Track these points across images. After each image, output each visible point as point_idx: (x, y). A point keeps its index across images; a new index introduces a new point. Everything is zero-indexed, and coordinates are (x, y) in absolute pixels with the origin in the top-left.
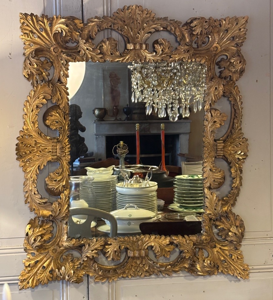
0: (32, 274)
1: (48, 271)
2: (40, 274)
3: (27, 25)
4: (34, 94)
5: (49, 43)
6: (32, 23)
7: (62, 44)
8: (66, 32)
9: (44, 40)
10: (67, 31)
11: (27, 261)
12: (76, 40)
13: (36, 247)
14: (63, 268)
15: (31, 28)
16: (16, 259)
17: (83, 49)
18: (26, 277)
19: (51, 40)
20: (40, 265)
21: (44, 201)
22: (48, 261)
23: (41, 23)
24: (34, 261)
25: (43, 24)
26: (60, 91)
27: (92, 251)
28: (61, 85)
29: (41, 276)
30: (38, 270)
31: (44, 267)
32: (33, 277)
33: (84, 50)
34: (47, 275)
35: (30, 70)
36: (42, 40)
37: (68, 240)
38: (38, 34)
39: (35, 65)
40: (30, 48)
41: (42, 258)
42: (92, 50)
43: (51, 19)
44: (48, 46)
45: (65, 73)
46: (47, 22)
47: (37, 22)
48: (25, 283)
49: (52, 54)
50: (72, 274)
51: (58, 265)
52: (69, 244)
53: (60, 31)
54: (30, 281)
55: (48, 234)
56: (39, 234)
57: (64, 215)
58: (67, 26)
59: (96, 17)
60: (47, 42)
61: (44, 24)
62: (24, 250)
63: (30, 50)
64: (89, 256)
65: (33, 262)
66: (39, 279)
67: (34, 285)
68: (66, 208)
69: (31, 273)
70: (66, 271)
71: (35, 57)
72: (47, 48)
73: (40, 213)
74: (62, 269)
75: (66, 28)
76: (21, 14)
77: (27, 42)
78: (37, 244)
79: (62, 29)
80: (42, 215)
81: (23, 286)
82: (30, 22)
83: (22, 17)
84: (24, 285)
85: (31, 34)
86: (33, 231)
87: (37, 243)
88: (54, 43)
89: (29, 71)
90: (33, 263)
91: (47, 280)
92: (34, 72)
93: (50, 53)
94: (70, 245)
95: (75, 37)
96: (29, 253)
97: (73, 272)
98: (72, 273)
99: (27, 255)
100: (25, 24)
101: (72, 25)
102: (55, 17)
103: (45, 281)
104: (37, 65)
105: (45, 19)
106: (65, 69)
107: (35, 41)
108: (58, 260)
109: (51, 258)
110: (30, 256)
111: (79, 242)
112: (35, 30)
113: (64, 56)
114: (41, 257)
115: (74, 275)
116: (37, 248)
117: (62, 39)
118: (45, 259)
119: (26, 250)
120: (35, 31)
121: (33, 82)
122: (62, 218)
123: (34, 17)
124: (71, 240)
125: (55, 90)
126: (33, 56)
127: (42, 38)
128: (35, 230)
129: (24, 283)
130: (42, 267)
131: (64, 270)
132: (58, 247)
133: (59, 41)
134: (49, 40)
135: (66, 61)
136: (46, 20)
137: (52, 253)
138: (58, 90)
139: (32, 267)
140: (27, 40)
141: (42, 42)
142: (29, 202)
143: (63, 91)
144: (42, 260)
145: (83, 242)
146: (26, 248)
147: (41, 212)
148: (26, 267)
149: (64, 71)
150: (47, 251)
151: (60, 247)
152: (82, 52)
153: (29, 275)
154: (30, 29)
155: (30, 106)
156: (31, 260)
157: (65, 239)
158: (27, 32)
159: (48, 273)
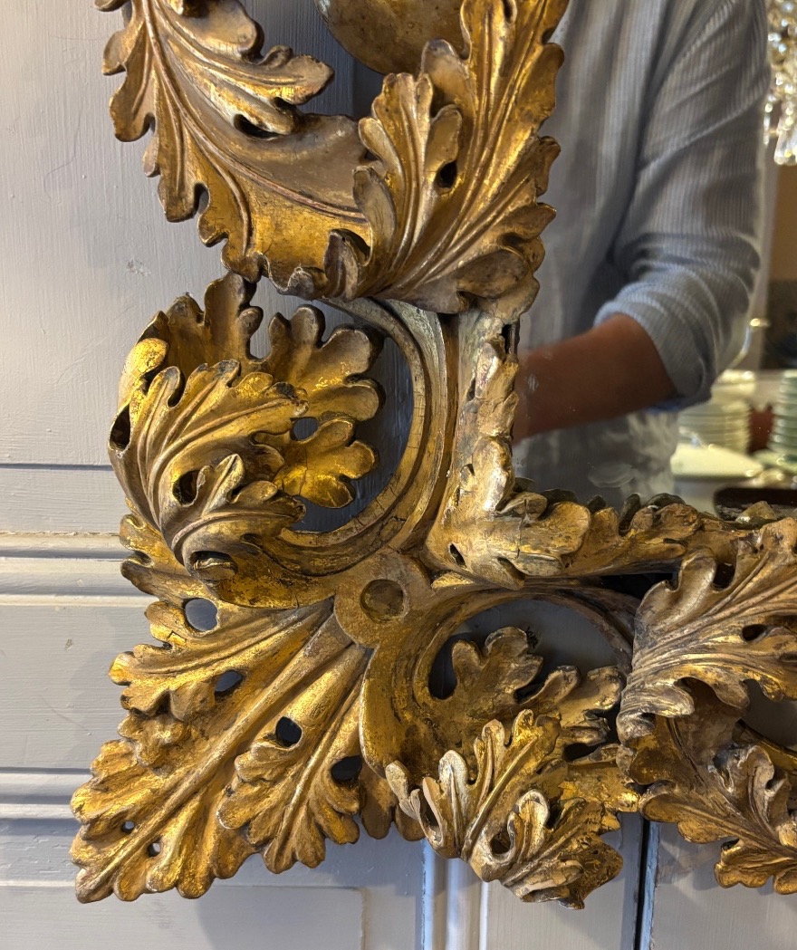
0: (188, 773)
1: (327, 762)
2: (254, 782)
11: (149, 665)
13: (199, 556)
14: (452, 765)
16: (70, 643)
18: (133, 799)
20: (252, 709)
21: (287, 94)
22: (328, 679)
24: (209, 673)
27: (751, 634)
29: (258, 797)
30: (240, 747)
31: (287, 732)
32: (194, 804)
34: (311, 794)
37: (513, 513)
41: (275, 652)
48: (123, 854)
50: (538, 836)
51: (408, 716)
52: (525, 549)
54: (173, 833)
55: (333, 450)
56: (231, 431)
57: (487, 243)
62: (127, 571)
64: (710, 678)
65: (194, 679)
66: (247, 824)
67: (202, 869)
68: (511, 159)
69: (180, 771)
70: (475, 799)
73: (257, 238)
74: (445, 775)
78: (213, 529)
80: (267, 251)
81: (107, 879)
84: (117, 868)
86: (174, 401)
87: (206, 515)
90: (192, 687)
91: (311, 836)
94: (528, 559)
96: (167, 605)
97: (542, 813)
98: (531, 826)
99: (151, 613)
103: (293, 842)
108: (409, 675)
109: (351, 658)
110: (169, 629)
111: (621, 542)
114: (263, 645)
115: (549, 841)
116: (210, 563)
118: (300, 662)
119: (137, 573)
122: (460, 274)
124: (546, 514)
128: (190, 383)
129: (120, 850)
130: (270, 728)
131: (463, 788)
132: (417, 573)
137: (363, 617)
139: (187, 721)
142: (149, 122)
144: (269, 667)
145: (656, 543)
146: (143, 557)
147: (261, 225)
148: (140, 717)
150: (314, 596)
151: (432, 572)
153: (160, 781)
156: (175, 660)
157: (489, 504)
159: (322, 779)
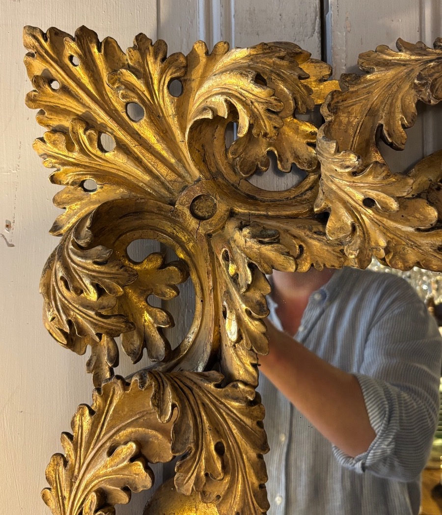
3: (65, 89)
4: (94, 426)
5: (172, 176)
6: (85, 80)
7: (232, 178)
8: (254, 116)
9: (147, 159)
10: (260, 108)
12: (297, 157)
15: (84, 105)
17: (345, 204)
19: (180, 160)
23: (132, 78)
25: (139, 84)
26: (217, 430)
28: (227, 396)
33: (351, 210)
35: (67, 315)
36: (138, 161)
38: (121, 134)
39: (91, 288)
40: (80, 199)
42: (394, 205)
43: (182, 59)
44: (168, 189)
45: (248, 331)
46: (162, 72)
47: (114, 71)
49: (184, 229)
53: (224, 112)
58: (259, 80)
59: (401, 45)
60: (162, 170)
61: (149, 85)
63: (81, 209)
71: (90, 246)
72: (161, 198)
75: (257, 90)
76: (32, 30)
77: (66, 173)
79: (234, 101)
82: (79, 71)
83: (34, 47)
85: (81, 131)
88: (197, 174)
89: (64, 317)
92: (87, 326)
93: (175, 222)
95: (295, 145)
100: (55, 85)
101: (284, 80)
102: (200, 50)
104: (100, 292)
105: (150, 60)
106: (244, 307)
107: (106, 167)
112: (102, 114)
113: (242, 238)
117: (230, 156)
120: (102, 117)
121: (95, 358)
123: (95, 50)
125: (191, 423)
126: (82, 243)
127: (137, 150)
133: (216, 163)
134: (173, 161)
135: (251, 266)
136: (155, 63)
138: (207, 424)
140: (64, 163)
141: (138, 172)
143: (235, 431)
149: (239, 320)
152: (339, 219)
154: (80, 110)
155: (71, 486)
158: (67, 123)
